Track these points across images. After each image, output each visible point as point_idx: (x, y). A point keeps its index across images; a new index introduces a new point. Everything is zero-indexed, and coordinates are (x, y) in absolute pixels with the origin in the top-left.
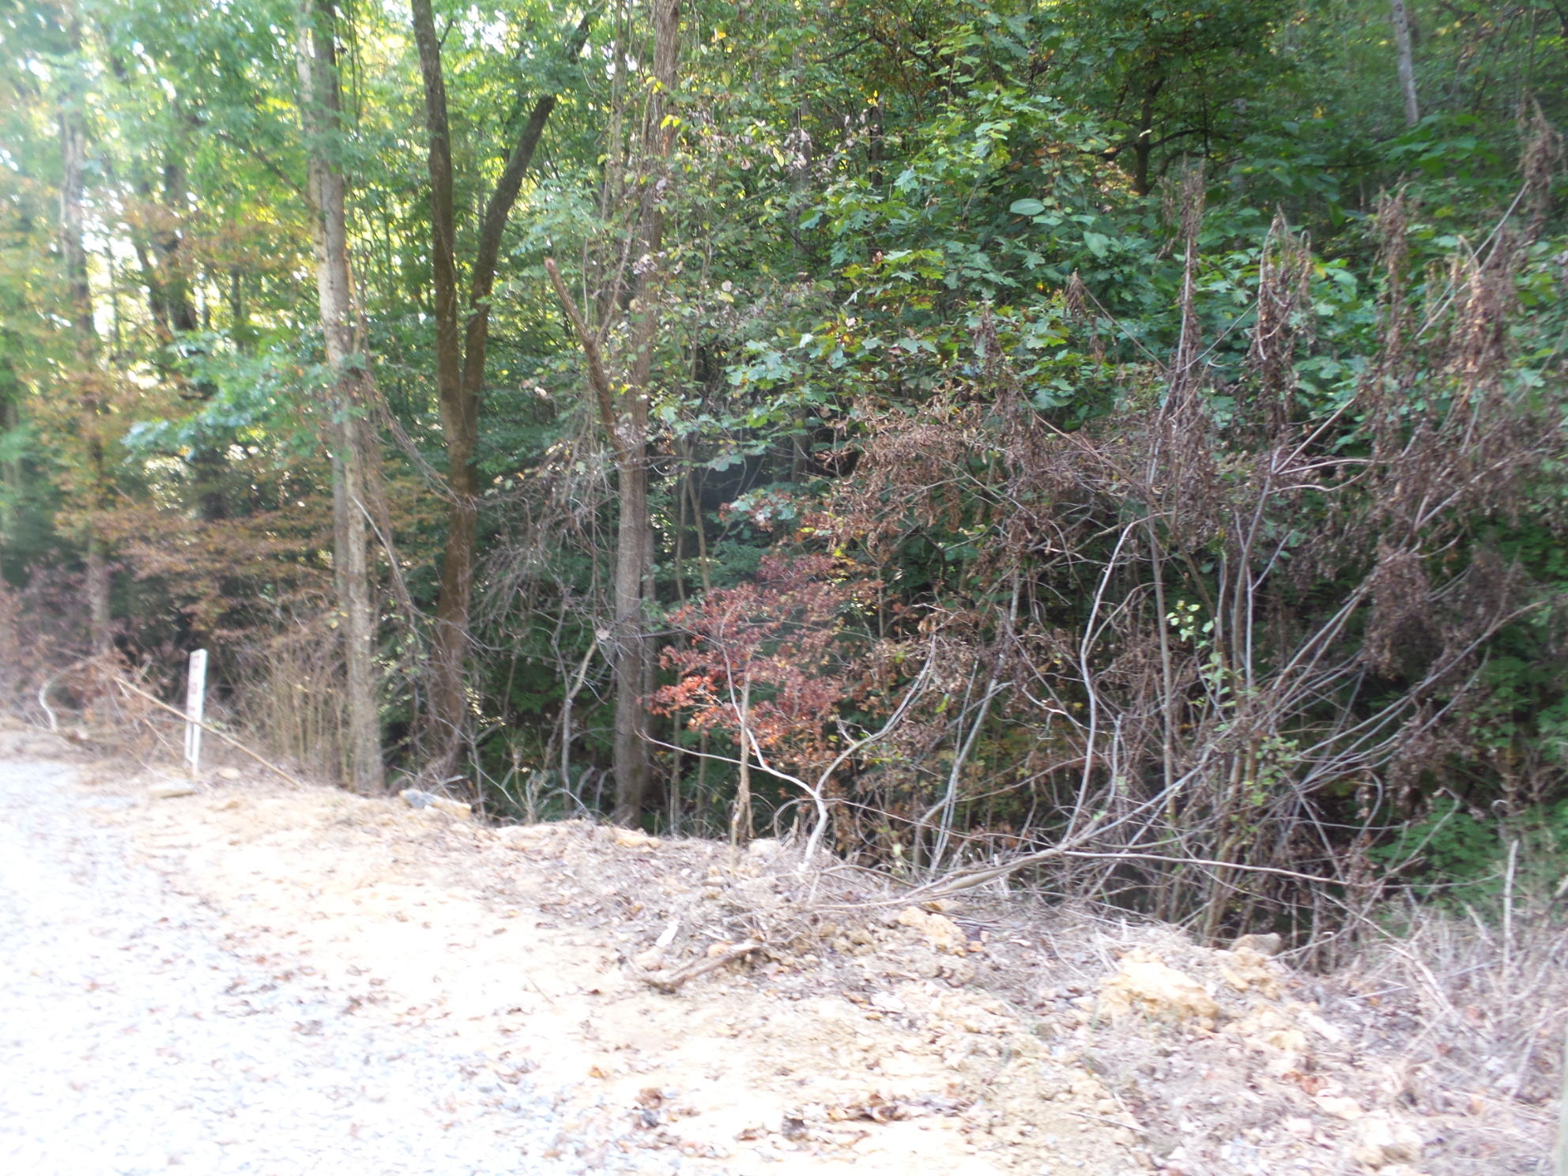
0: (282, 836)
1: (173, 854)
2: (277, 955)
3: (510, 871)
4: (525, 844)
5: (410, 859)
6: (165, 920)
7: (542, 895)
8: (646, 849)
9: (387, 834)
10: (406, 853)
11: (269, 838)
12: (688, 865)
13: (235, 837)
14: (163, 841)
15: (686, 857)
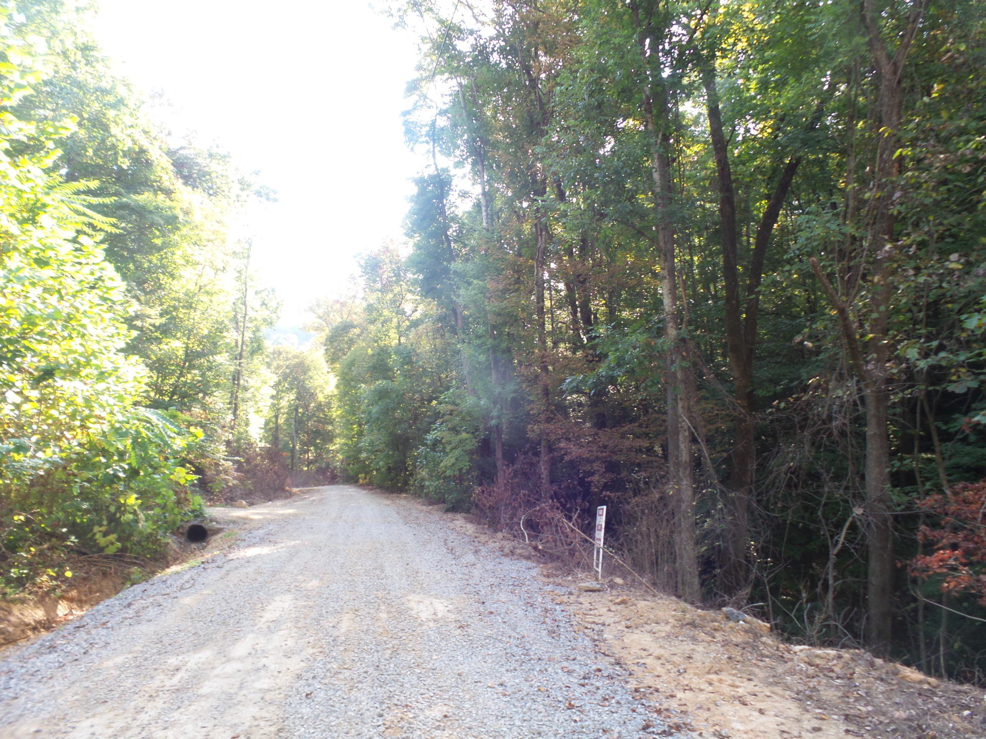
0: (656, 628)
1: (596, 628)
2: (667, 710)
3: (813, 683)
4: (818, 661)
5: (739, 658)
6: (599, 670)
7: (843, 706)
8: (926, 687)
9: (719, 636)
10: (736, 653)
11: (648, 627)
12: (967, 707)
13: (629, 623)
14: (590, 619)
15: (965, 700)
